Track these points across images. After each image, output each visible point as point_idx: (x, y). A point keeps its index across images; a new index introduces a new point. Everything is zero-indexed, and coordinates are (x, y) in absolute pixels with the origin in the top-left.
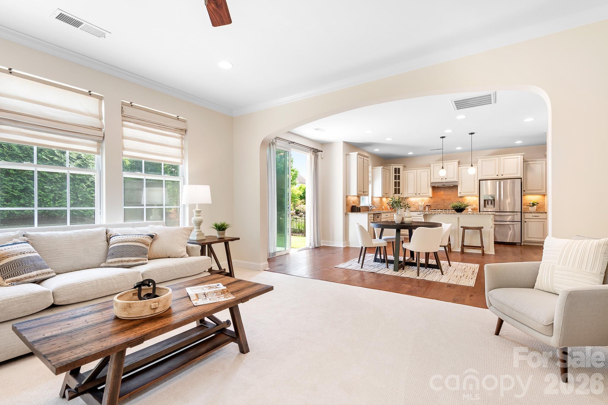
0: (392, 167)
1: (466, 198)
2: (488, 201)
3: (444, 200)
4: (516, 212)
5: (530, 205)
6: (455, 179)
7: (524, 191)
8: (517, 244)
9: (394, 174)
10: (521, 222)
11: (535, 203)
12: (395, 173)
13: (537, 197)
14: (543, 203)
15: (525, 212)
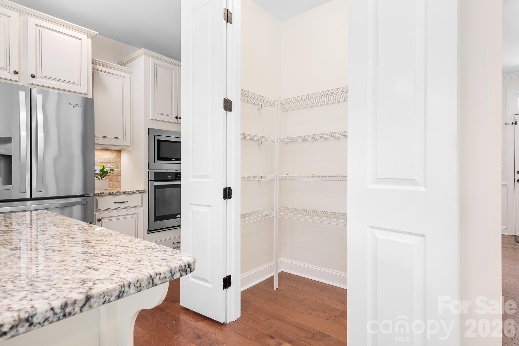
13: (105, 156)
14: (116, 169)
15: (98, 195)
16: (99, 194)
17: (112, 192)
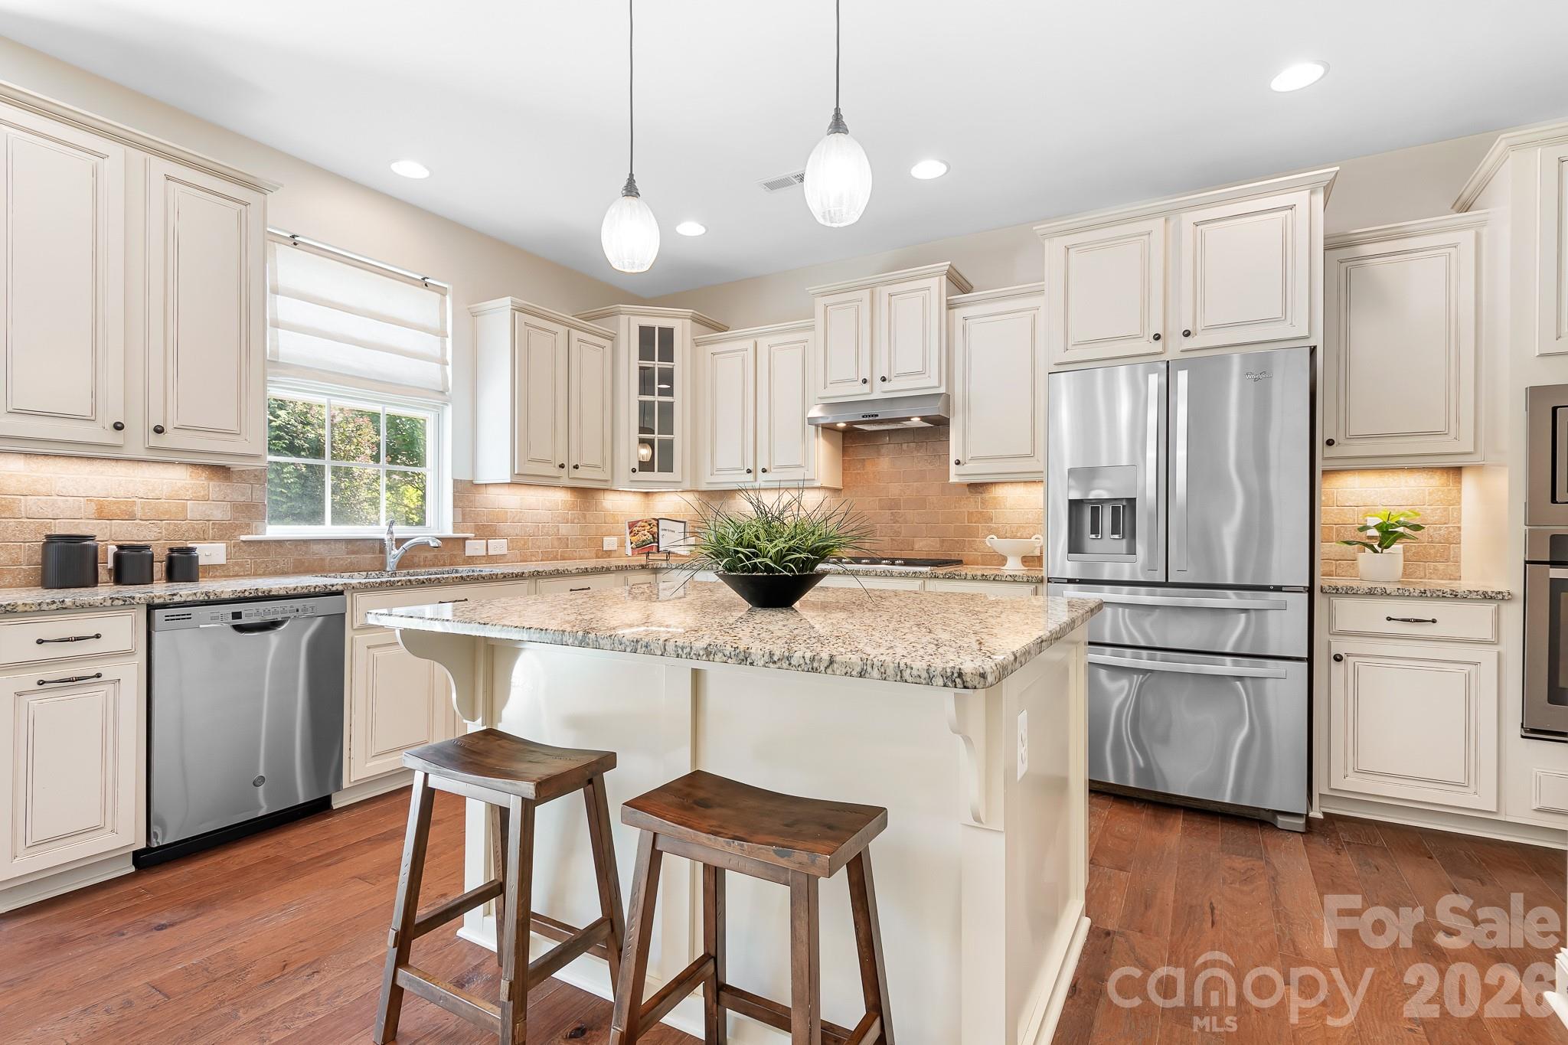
0: (623, 319)
1: (999, 492)
2: (1095, 512)
3: (893, 505)
4: (1278, 589)
5: (1362, 536)
6: (930, 382)
7: (1330, 443)
8: (1280, 818)
9: (636, 363)
10: (1310, 660)
11: (1400, 524)
12: (645, 352)
13: (1406, 486)
14: (1445, 524)
15: (1334, 592)
16: (1338, 590)
17: (1378, 589)
